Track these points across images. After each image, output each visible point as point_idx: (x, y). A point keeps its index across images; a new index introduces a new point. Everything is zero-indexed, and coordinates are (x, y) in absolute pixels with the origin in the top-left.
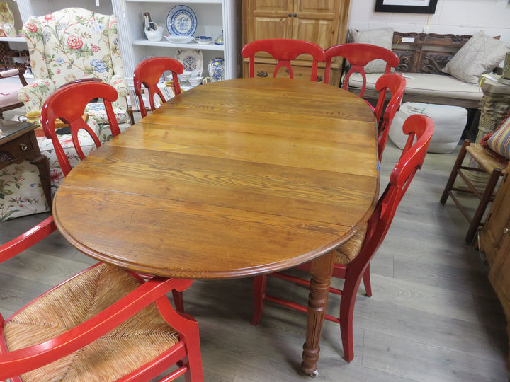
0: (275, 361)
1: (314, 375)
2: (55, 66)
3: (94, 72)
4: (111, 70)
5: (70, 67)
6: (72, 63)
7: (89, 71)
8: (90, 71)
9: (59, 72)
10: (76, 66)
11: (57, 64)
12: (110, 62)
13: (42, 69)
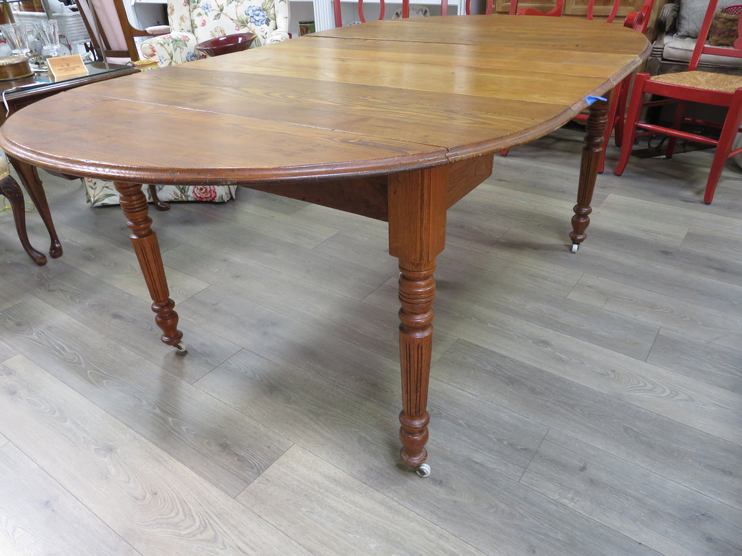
0: (369, 438)
1: (422, 473)
2: (200, 14)
3: (249, 25)
4: (272, 23)
5: (218, 16)
6: (221, 10)
7: (243, 22)
8: (244, 24)
9: (204, 24)
10: (226, 15)
11: (202, 12)
12: (272, 11)
13: (182, 19)
